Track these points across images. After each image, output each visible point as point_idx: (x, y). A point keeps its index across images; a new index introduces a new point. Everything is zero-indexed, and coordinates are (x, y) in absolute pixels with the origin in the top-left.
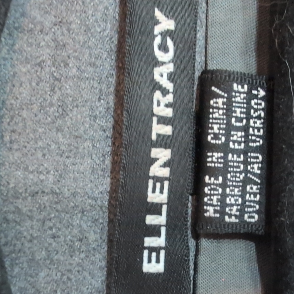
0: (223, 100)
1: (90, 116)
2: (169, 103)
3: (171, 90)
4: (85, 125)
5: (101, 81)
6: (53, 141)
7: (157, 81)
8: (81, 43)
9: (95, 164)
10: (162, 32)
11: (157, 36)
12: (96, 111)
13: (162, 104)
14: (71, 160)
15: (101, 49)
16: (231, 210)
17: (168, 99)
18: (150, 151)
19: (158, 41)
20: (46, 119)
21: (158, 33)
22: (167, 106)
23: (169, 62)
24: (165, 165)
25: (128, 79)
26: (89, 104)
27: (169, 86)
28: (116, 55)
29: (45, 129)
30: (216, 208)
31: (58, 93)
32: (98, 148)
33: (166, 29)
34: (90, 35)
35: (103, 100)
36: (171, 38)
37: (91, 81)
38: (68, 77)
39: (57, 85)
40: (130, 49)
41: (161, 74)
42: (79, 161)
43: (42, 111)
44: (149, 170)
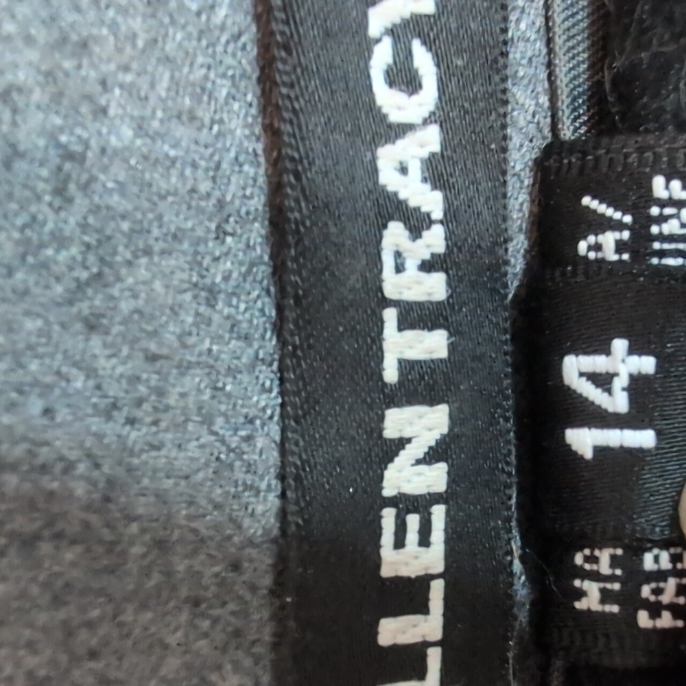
0: (617, 235)
1: (196, 285)
2: (433, 255)
3: (438, 214)
4: (183, 316)
5: (220, 173)
6: (76, 365)
7: (390, 188)
8: (140, 44)
9: (224, 449)
10: (395, 25)
11: (378, 41)
12: (212, 271)
13: (411, 265)
14: (144, 430)
15: (209, 68)
16: (658, 592)
17: (428, 246)
18: (382, 418)
19: (382, 56)
20: (47, 287)
21: (383, 30)
22: (427, 266)
23: (426, 122)
24: (432, 456)
25: (295, 194)
26: (186, 246)
27: (431, 201)
28: (259, 92)
29: (47, 322)
30: (609, 586)
31: (81, 202)
32: (229, 395)
33: (407, 15)
34: (167, 20)
35: (232, 235)
36: (424, 43)
37: (188, 172)
38: (109, 152)
39: (74, 176)
40: (292, 95)
41: (401, 163)
42: (169, 436)
43: (30, 259)
44: (381, 478)
